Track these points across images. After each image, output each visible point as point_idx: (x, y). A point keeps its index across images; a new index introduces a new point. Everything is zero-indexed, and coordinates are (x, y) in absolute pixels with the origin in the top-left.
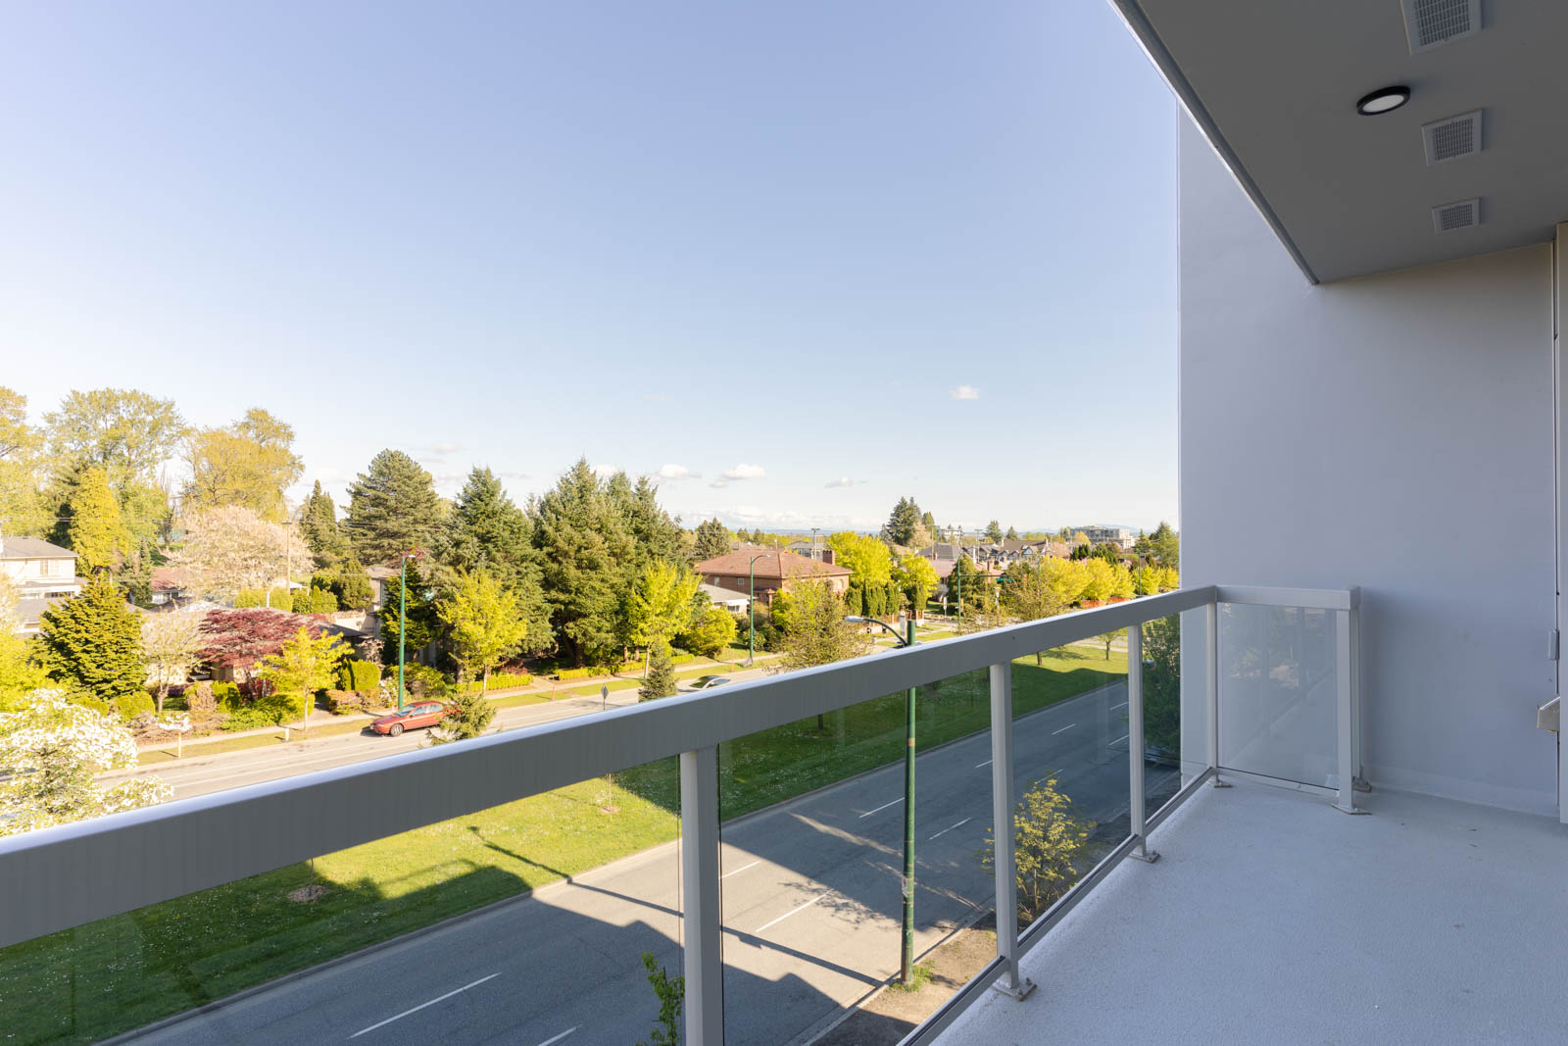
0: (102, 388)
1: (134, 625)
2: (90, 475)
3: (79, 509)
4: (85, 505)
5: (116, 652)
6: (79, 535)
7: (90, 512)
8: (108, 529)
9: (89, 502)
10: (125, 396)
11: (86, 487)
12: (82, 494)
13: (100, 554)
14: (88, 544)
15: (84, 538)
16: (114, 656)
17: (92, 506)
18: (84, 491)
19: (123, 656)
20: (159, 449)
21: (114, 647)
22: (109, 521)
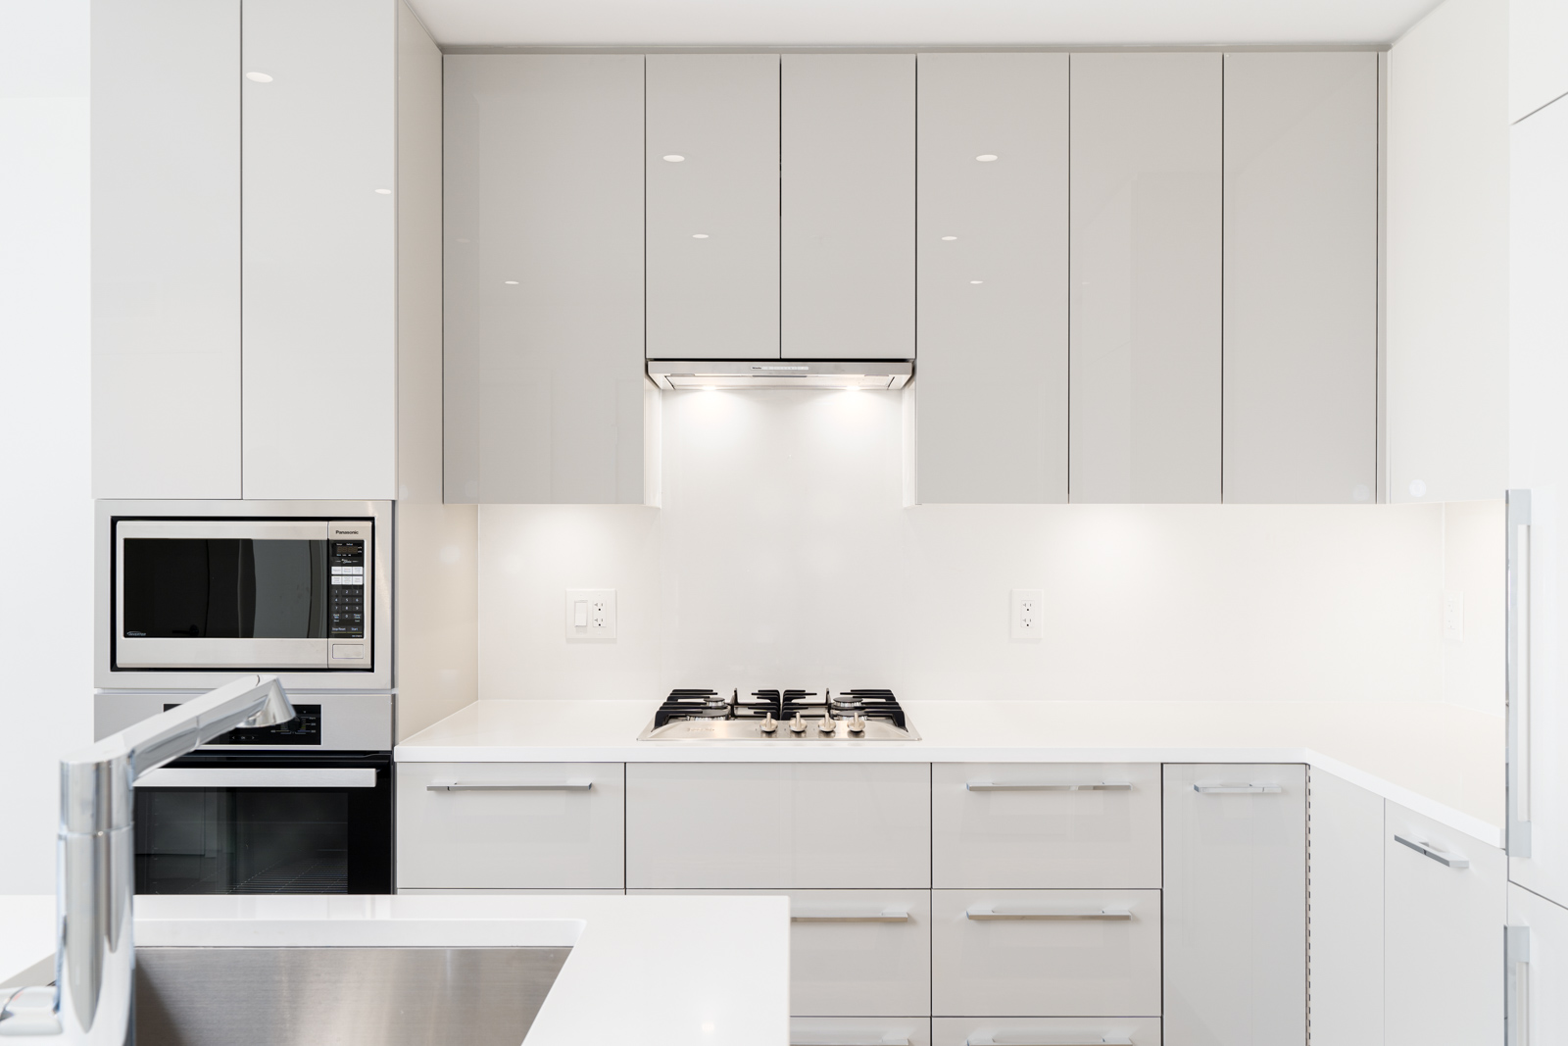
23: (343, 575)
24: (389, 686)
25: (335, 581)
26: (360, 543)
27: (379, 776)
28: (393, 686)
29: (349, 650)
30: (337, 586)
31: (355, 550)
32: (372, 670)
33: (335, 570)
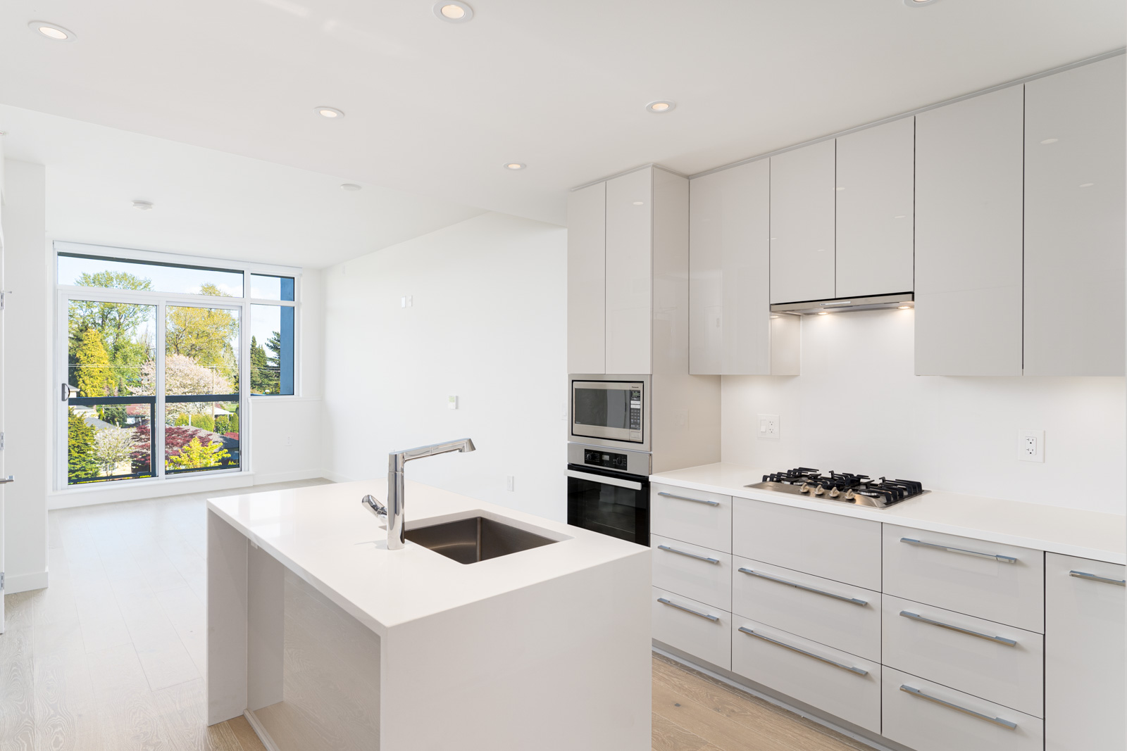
0: (103, 272)
1: (90, 435)
2: (88, 334)
3: (82, 357)
4: (86, 355)
5: (78, 453)
6: (82, 376)
7: (89, 360)
8: (101, 372)
9: (88, 352)
10: (117, 277)
11: (85, 342)
12: (84, 348)
13: (95, 389)
14: (87, 382)
15: (86, 378)
16: (76, 455)
17: (90, 355)
18: (85, 345)
19: (82, 455)
20: (140, 314)
21: (76, 449)
22: (101, 366)
23: (635, 404)
24: (649, 450)
25: (632, 407)
26: (639, 392)
27: (643, 486)
28: (651, 451)
29: (636, 435)
30: (634, 409)
31: (638, 394)
32: (642, 443)
33: (632, 402)
